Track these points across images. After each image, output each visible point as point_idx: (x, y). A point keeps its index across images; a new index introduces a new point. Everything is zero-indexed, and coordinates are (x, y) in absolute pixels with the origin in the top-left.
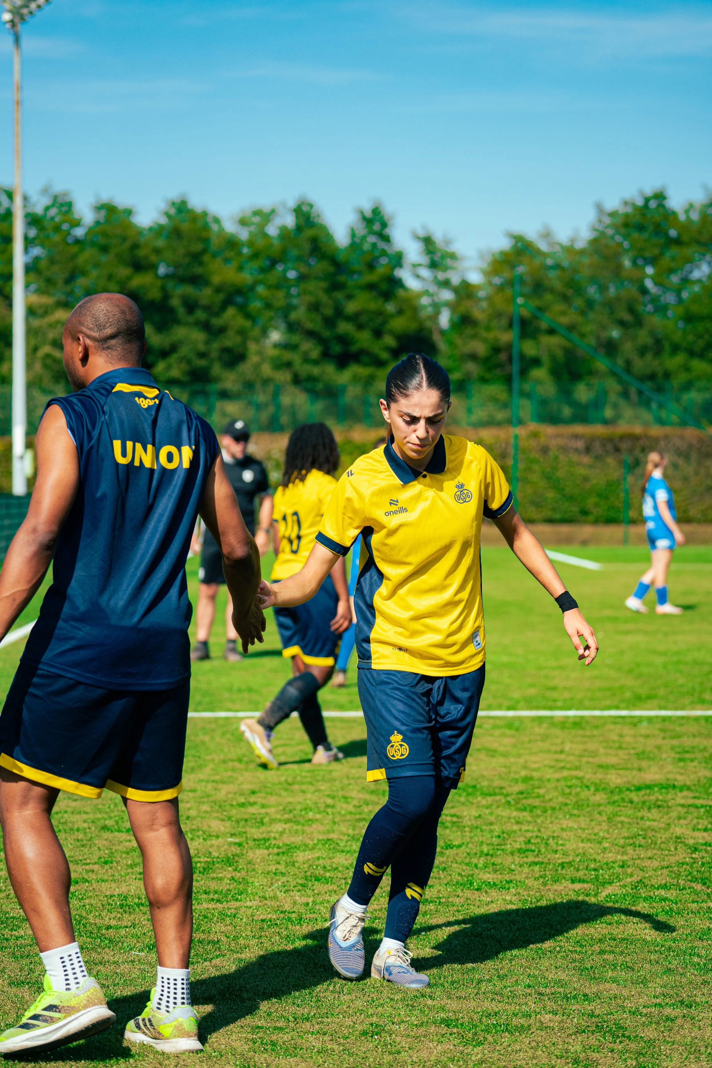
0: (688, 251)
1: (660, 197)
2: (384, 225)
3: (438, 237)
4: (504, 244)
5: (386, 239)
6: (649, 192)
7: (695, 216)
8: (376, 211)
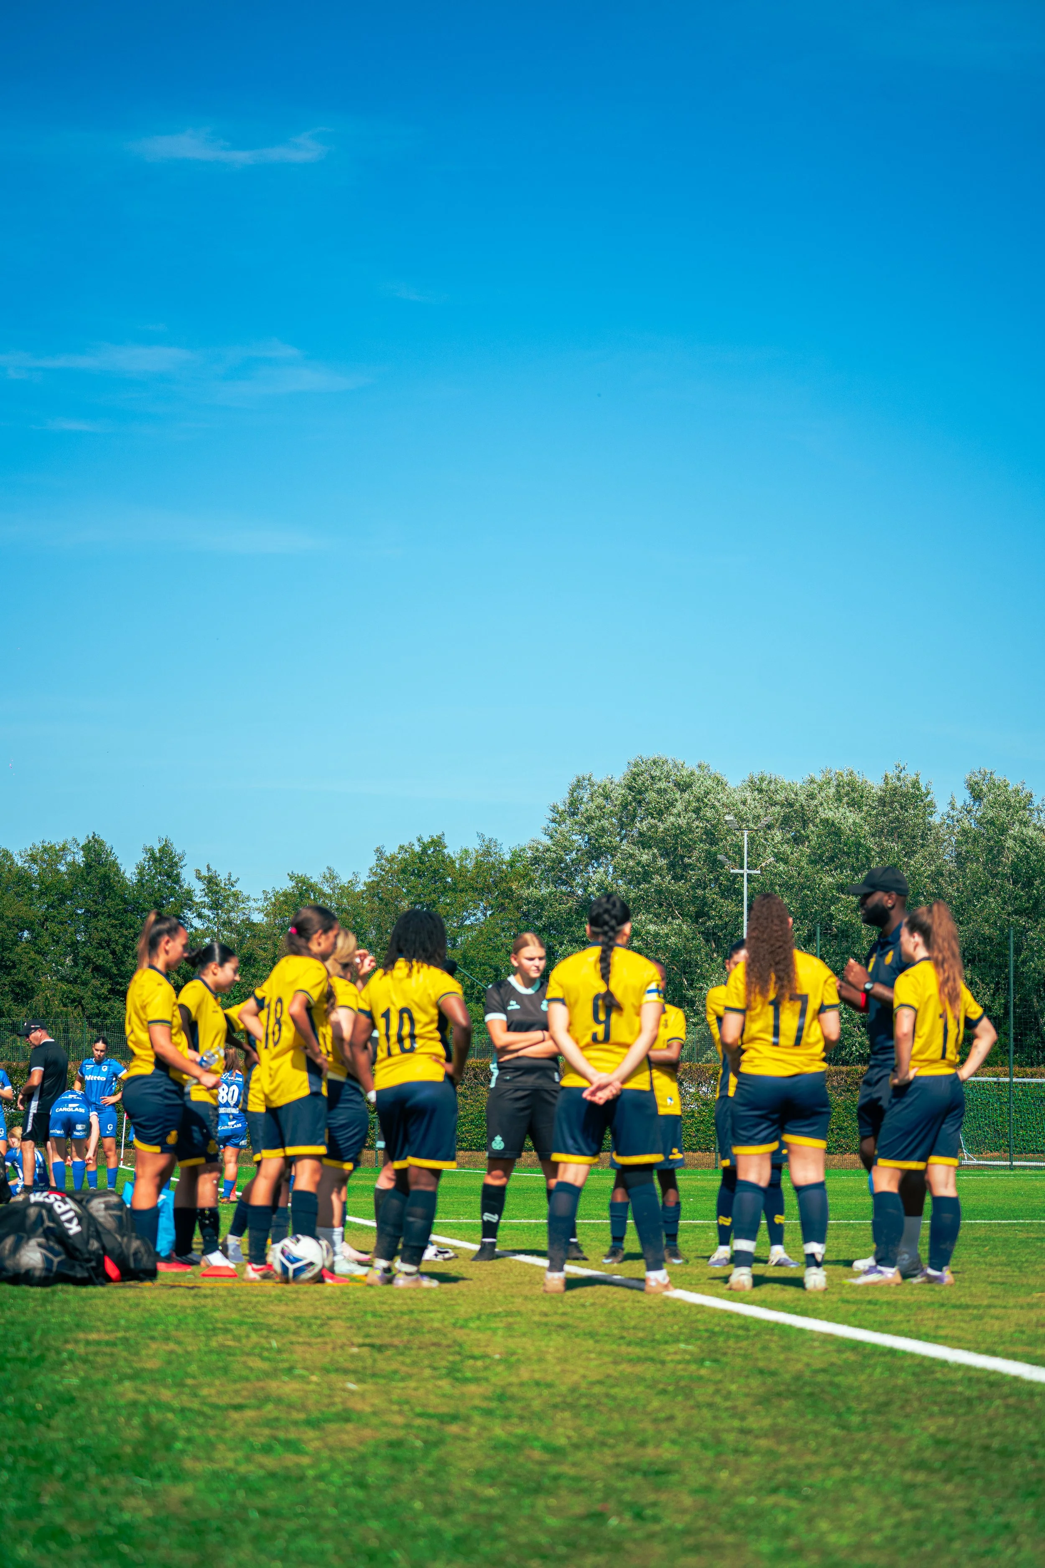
0: (465, 898)
1: (437, 843)
2: (174, 865)
3: (222, 877)
4: (288, 885)
5: (177, 880)
6: (426, 839)
7: (470, 864)
8: (166, 850)
